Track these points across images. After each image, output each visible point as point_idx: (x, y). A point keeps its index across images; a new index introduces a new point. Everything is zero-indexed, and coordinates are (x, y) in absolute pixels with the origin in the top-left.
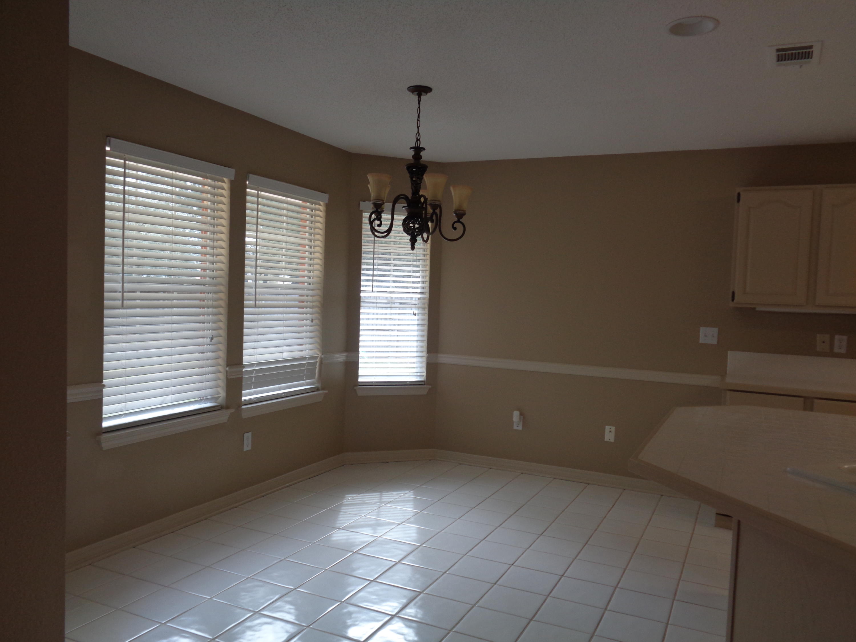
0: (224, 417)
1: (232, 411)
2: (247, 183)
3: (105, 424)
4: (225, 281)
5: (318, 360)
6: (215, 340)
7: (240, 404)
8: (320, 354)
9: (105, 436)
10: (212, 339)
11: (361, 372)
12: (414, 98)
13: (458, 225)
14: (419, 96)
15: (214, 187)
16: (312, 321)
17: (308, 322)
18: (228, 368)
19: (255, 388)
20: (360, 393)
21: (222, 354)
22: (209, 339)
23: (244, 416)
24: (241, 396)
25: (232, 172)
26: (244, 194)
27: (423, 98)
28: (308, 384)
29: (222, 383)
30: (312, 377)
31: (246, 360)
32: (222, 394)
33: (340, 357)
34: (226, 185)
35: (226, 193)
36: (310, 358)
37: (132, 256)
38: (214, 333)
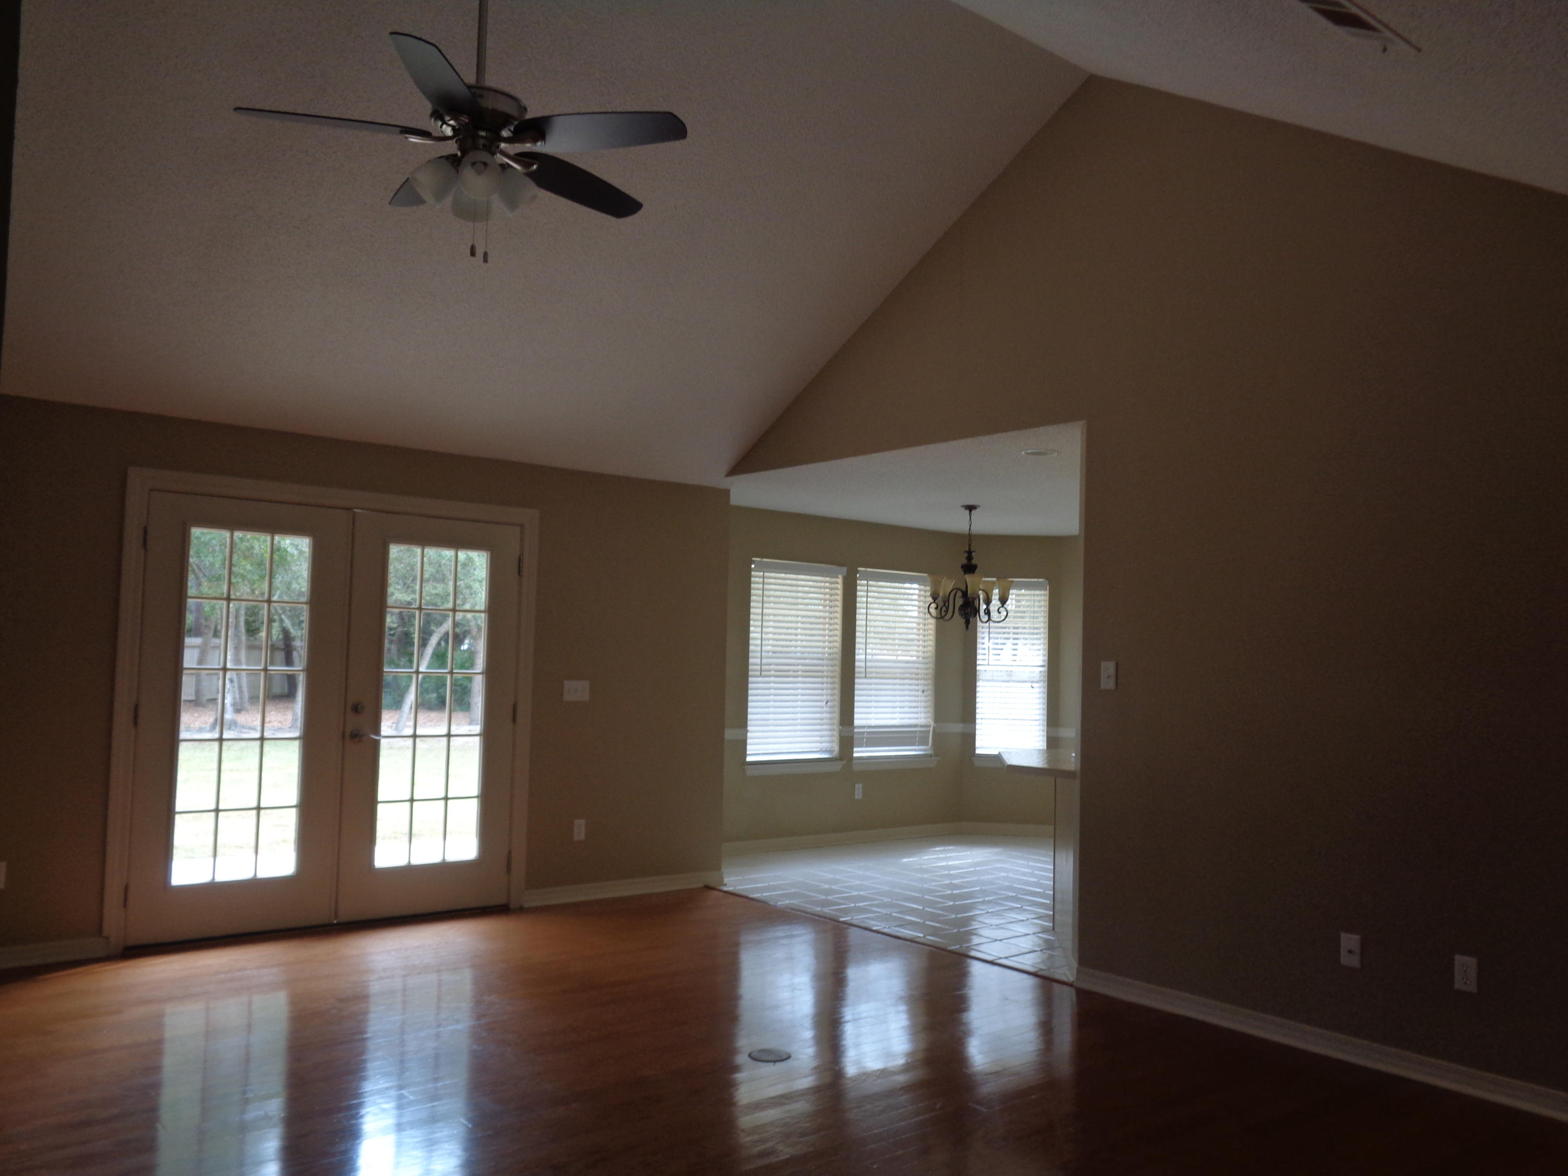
0: (837, 767)
1: (844, 762)
2: (858, 575)
3: (749, 759)
4: (838, 656)
5: (931, 729)
6: (828, 704)
7: (851, 758)
8: (932, 723)
9: (747, 767)
10: (827, 702)
11: (978, 744)
12: (968, 512)
13: (1002, 609)
14: (970, 511)
15: (831, 583)
16: (923, 691)
17: (920, 693)
18: (840, 728)
19: (866, 747)
20: (977, 763)
21: (837, 716)
22: (824, 703)
23: (856, 768)
24: (852, 753)
25: (845, 569)
26: (855, 585)
27: (973, 512)
28: (920, 750)
29: (836, 739)
30: (926, 743)
31: (857, 722)
32: (836, 748)
33: (957, 728)
34: (840, 580)
35: (840, 586)
36: (921, 726)
37: (769, 640)
38: (829, 698)
